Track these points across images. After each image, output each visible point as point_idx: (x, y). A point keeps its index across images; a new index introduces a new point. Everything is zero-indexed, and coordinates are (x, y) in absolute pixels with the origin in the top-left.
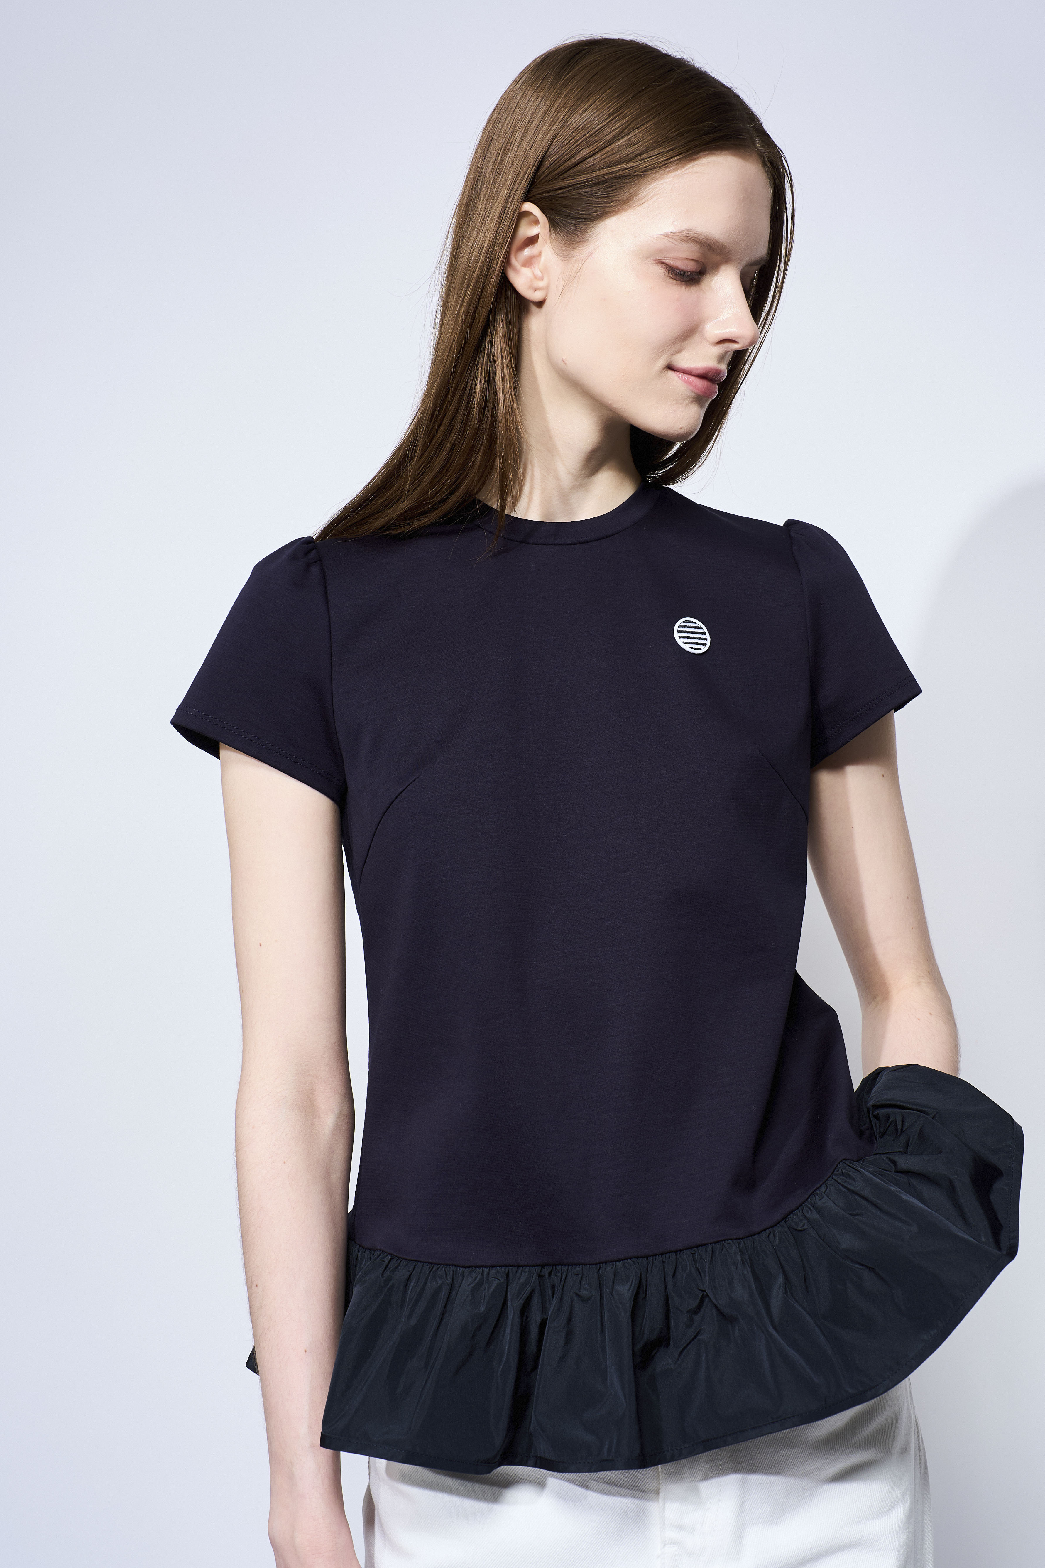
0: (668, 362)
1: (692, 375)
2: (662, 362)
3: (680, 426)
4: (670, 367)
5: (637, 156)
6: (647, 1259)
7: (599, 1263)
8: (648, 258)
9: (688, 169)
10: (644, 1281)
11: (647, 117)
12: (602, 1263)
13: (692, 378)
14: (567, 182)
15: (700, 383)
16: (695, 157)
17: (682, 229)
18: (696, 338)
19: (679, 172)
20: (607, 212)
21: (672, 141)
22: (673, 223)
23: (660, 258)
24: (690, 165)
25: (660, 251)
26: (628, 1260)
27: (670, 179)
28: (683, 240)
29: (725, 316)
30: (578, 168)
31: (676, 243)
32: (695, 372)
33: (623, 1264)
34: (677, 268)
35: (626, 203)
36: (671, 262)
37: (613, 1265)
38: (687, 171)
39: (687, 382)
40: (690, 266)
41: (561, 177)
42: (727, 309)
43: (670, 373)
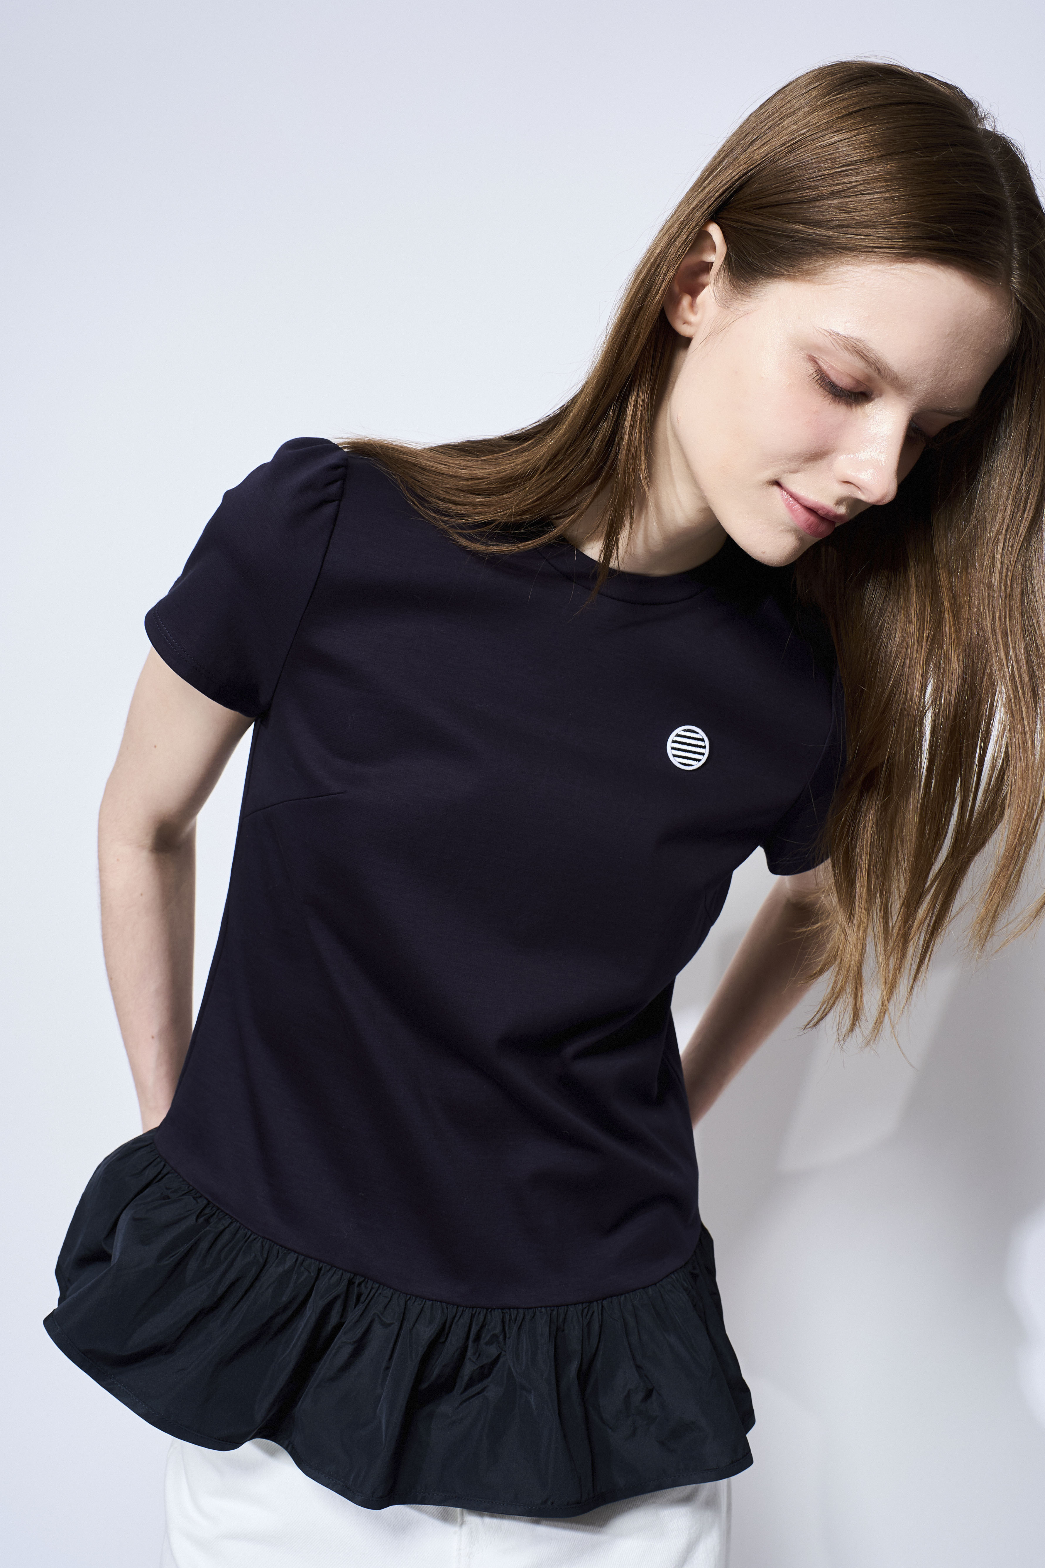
0: (776, 477)
1: (799, 503)
2: (770, 474)
3: (763, 550)
4: (777, 483)
5: (842, 226)
6: (457, 1308)
7: (411, 1295)
8: (802, 349)
9: (894, 269)
10: (448, 1325)
11: (882, 187)
12: (413, 1296)
13: (797, 506)
14: (757, 220)
15: (804, 516)
16: (910, 259)
17: (851, 335)
18: (822, 464)
19: (881, 267)
20: (783, 275)
21: (891, 228)
22: (846, 322)
23: (815, 356)
24: (903, 265)
25: (819, 349)
26: (439, 1303)
27: (868, 272)
28: (847, 348)
29: (865, 455)
30: (776, 210)
31: (838, 347)
32: (801, 501)
33: (432, 1305)
34: (827, 376)
35: (805, 275)
36: (825, 367)
37: (422, 1302)
38: (892, 271)
39: (790, 507)
40: (843, 381)
41: (757, 211)
42: (871, 449)
43: (776, 489)
